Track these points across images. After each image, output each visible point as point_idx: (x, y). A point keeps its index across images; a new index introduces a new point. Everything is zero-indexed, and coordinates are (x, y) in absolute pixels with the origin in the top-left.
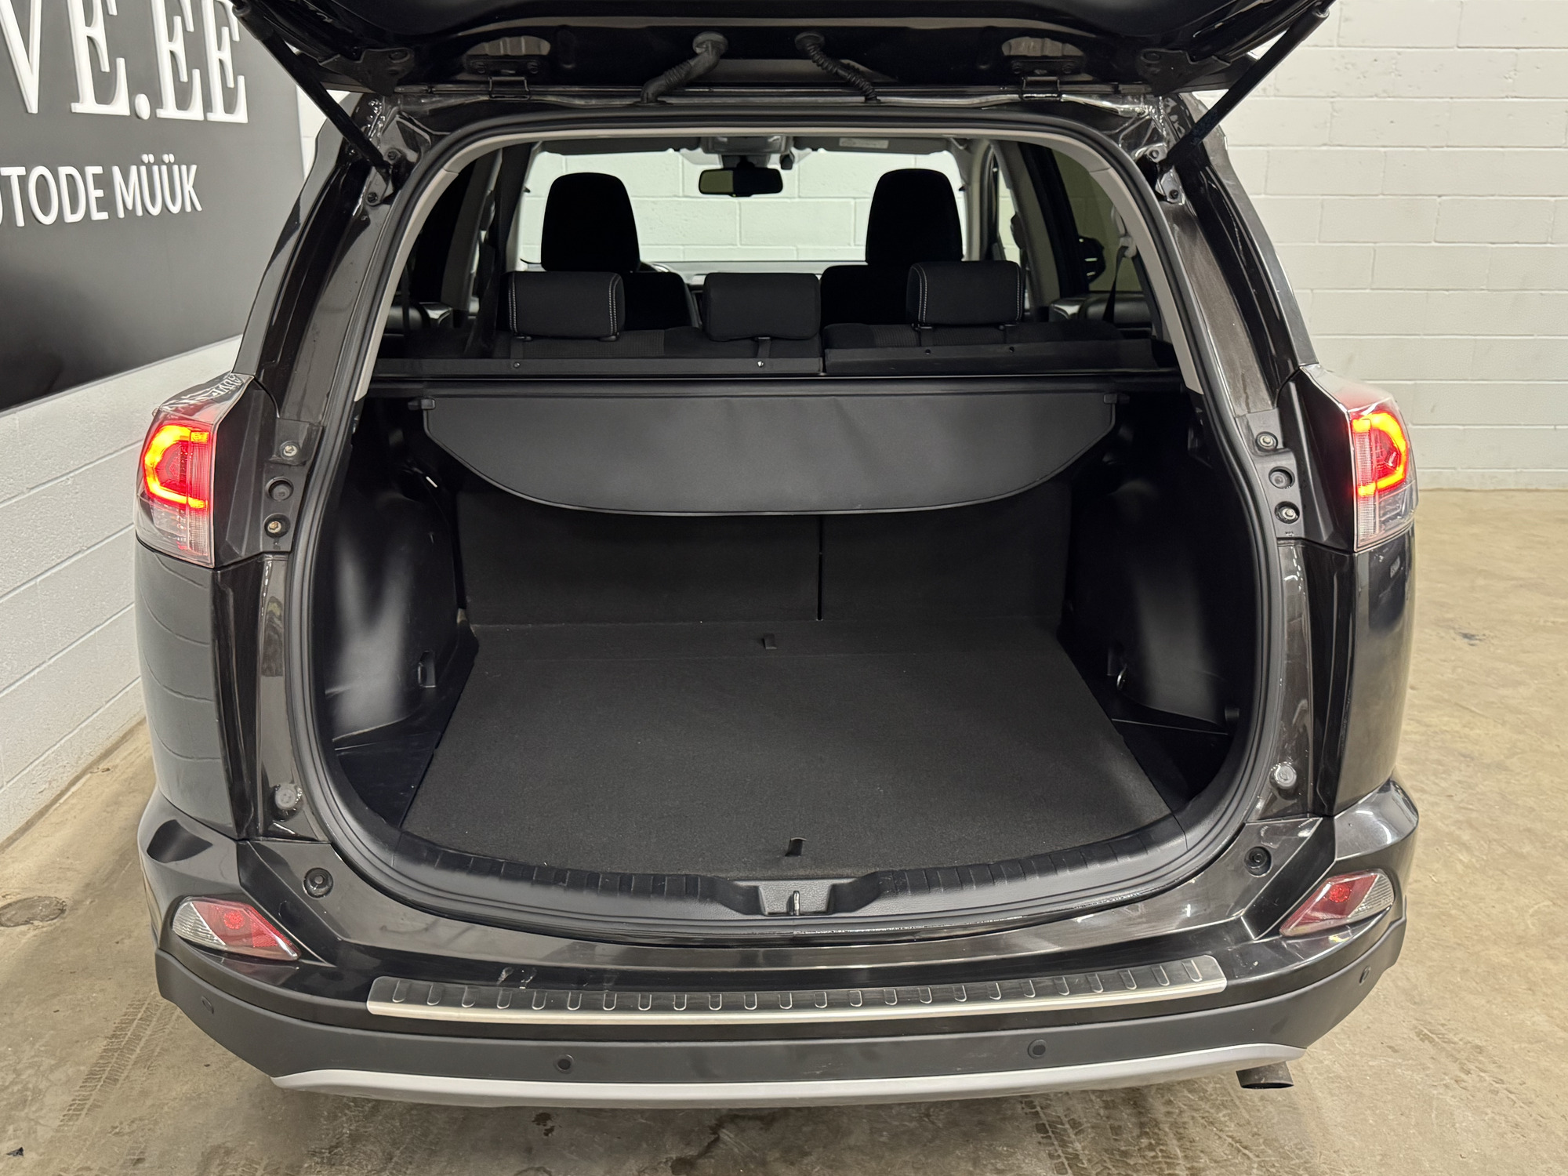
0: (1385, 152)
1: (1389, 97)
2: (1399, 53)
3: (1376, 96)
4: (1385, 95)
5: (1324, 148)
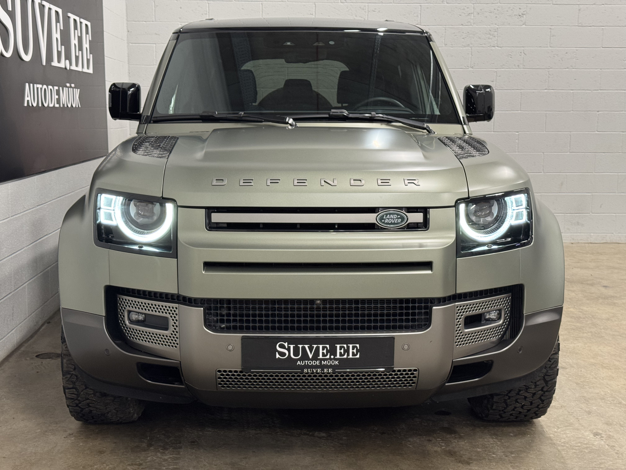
0: (573, 92)
1: (573, 69)
2: (577, 50)
3: (568, 68)
5: (546, 91)
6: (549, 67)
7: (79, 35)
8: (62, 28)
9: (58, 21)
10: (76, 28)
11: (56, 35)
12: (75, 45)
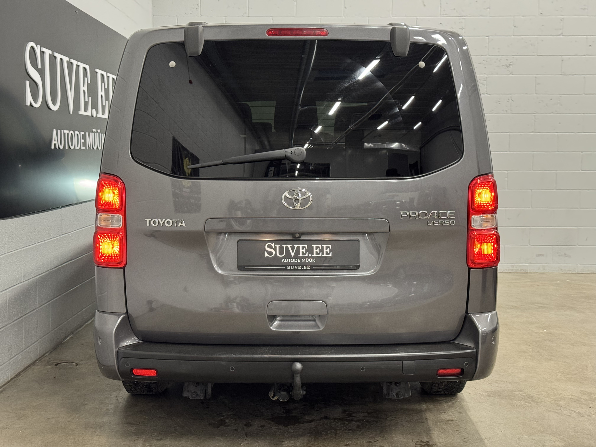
0: (558, 135)
1: (558, 113)
2: (561, 97)
3: (552, 113)
4: (557, 113)
5: (532, 133)
6: (535, 112)
7: (106, 87)
8: (89, 82)
9: (85, 75)
10: (103, 81)
11: (84, 88)
12: (102, 96)
